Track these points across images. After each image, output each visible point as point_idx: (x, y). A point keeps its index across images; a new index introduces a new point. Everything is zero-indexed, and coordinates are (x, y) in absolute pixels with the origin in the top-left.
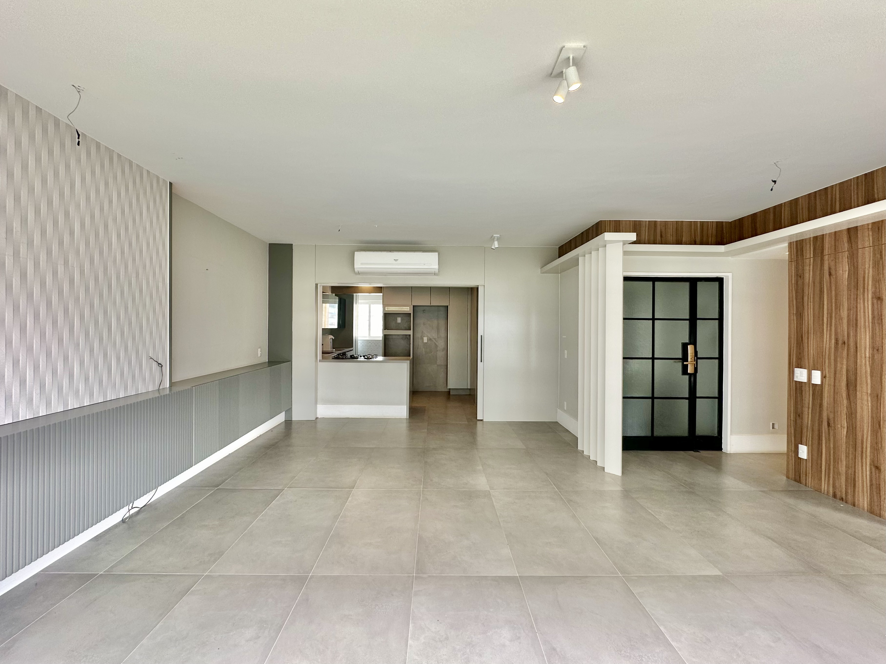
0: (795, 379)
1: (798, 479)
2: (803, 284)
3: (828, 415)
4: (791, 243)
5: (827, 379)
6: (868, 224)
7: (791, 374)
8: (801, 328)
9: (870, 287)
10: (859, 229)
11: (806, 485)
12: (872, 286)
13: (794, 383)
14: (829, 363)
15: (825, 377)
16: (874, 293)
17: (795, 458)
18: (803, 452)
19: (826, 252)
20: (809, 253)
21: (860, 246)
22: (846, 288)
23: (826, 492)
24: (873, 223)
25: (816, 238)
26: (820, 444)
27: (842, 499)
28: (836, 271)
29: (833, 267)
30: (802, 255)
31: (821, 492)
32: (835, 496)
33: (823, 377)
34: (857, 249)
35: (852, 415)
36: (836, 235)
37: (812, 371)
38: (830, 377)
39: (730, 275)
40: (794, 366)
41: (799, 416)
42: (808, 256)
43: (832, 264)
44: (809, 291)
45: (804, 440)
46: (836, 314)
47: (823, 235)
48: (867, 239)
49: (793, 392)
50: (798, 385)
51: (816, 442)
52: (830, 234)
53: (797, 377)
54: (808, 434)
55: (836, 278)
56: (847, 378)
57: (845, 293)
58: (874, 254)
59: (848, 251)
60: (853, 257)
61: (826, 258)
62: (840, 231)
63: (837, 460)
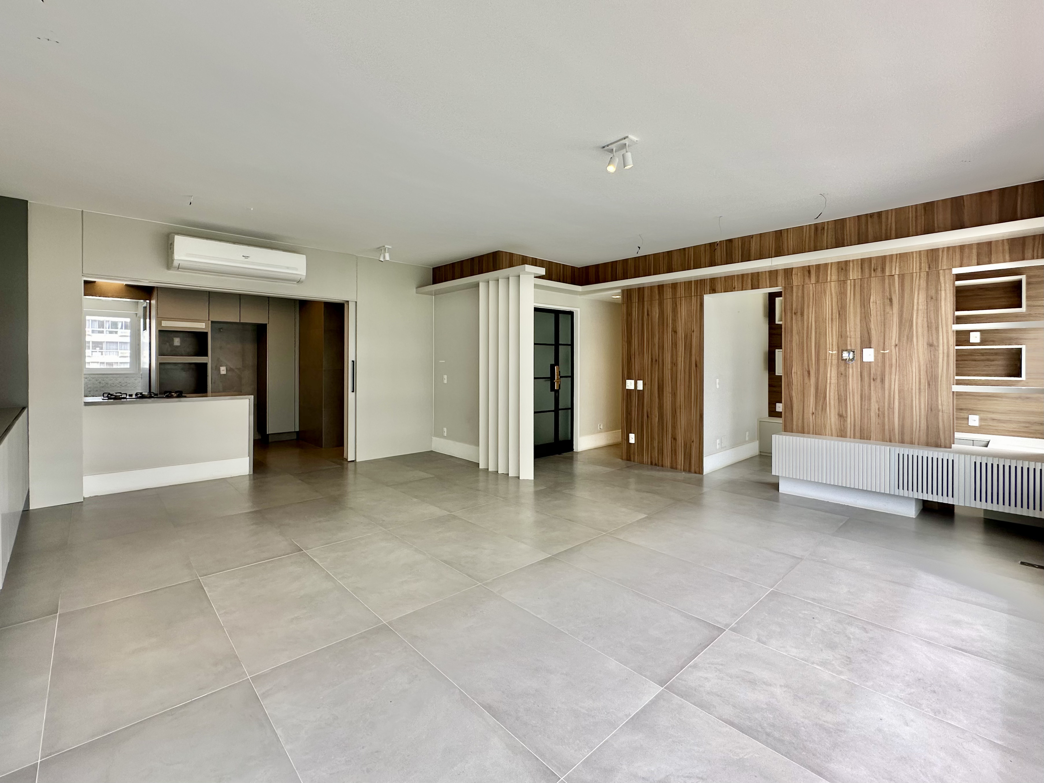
0: (627, 388)
1: (629, 459)
2: (631, 319)
3: (647, 409)
4: (623, 290)
5: (647, 386)
6: (669, 284)
7: (624, 384)
8: (630, 352)
9: (670, 324)
10: (664, 286)
11: (634, 461)
12: (672, 323)
13: (626, 390)
14: (648, 375)
15: (645, 384)
16: (673, 328)
17: (627, 444)
18: (632, 438)
19: (646, 299)
20: (635, 299)
21: (665, 298)
22: (657, 325)
23: (646, 462)
24: (672, 284)
25: (639, 289)
26: (642, 430)
27: (656, 465)
28: (651, 312)
29: (650, 310)
30: (631, 300)
31: (643, 464)
32: (652, 464)
33: (644, 384)
34: (663, 299)
35: (661, 407)
36: (651, 288)
37: (638, 381)
38: (648, 384)
39: (578, 310)
40: (626, 378)
41: (629, 414)
42: (634, 301)
43: (649, 307)
44: (635, 325)
45: (633, 429)
46: (651, 342)
47: (644, 287)
48: (668, 293)
49: (625, 397)
50: (628, 392)
51: (640, 431)
52: (648, 287)
53: (628, 386)
54: (635, 425)
55: (652, 317)
56: (658, 384)
57: (657, 327)
58: (672, 304)
59: (658, 300)
60: (661, 304)
61: (646, 303)
62: (654, 286)
63: (652, 439)
